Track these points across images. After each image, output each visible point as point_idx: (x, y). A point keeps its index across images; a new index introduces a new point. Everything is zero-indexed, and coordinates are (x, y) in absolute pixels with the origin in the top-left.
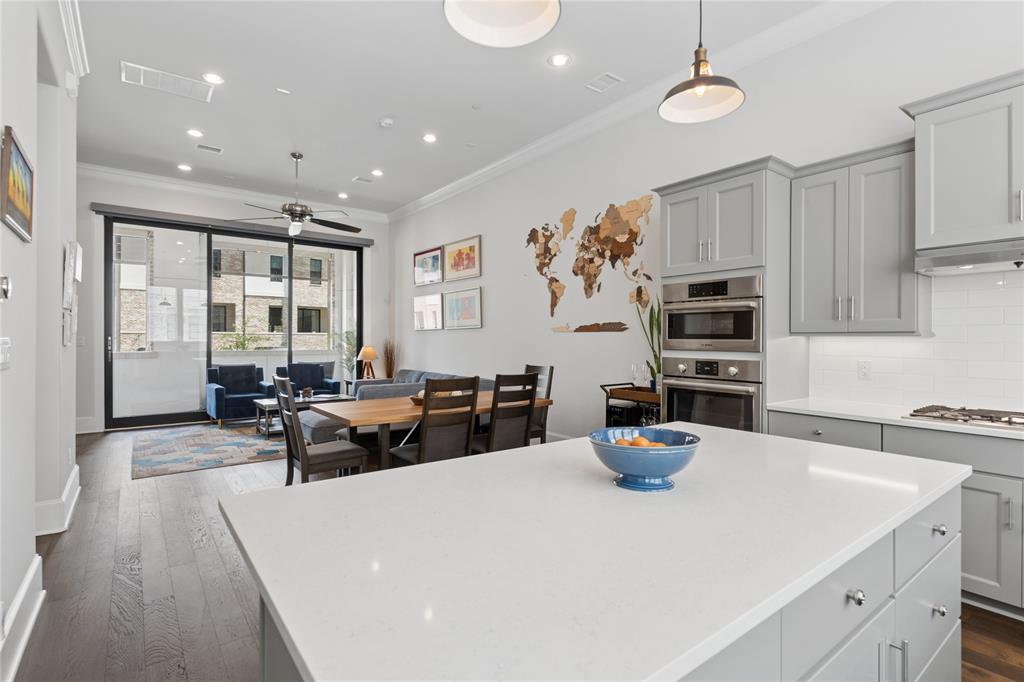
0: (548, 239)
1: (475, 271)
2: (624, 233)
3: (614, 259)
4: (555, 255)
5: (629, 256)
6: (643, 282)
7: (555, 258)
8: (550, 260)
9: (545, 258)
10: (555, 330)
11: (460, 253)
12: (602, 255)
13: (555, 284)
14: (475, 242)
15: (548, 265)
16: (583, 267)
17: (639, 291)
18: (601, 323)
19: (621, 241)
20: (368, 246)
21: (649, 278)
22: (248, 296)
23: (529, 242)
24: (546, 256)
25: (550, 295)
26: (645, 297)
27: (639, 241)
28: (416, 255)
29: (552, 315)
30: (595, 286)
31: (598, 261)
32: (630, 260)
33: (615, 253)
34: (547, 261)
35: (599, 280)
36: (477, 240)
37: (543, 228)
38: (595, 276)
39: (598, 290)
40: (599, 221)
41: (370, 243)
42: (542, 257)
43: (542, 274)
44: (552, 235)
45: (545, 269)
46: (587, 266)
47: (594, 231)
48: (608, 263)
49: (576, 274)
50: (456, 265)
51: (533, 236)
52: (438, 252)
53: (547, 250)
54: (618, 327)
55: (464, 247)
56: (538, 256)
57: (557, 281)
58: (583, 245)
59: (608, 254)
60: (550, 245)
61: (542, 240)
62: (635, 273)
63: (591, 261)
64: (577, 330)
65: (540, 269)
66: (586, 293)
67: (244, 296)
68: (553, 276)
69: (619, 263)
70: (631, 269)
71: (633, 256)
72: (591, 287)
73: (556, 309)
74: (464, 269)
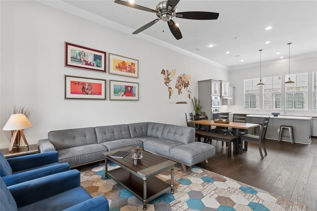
0: (169, 75)
1: (135, 75)
2: (187, 81)
3: (185, 86)
6: (190, 93)
8: (169, 81)
10: (170, 103)
12: (182, 85)
15: (168, 83)
16: (178, 86)
17: (189, 95)
18: (182, 102)
19: (186, 83)
23: (162, 73)
24: (167, 81)
25: (169, 93)
26: (190, 97)
27: (189, 84)
28: (67, 44)
35: (182, 91)
37: (167, 71)
40: (182, 76)
43: (166, 85)
47: (181, 78)
48: (183, 87)
49: (176, 88)
52: (102, 55)
53: (168, 78)
54: (185, 103)
55: (127, 61)
56: (165, 79)
57: (171, 88)
58: (178, 81)
59: (184, 85)
61: (166, 74)
62: (188, 91)
63: (180, 86)
64: (176, 103)
65: (166, 83)
66: (179, 94)
69: (186, 88)
72: (180, 92)
73: (171, 97)
74: (126, 72)
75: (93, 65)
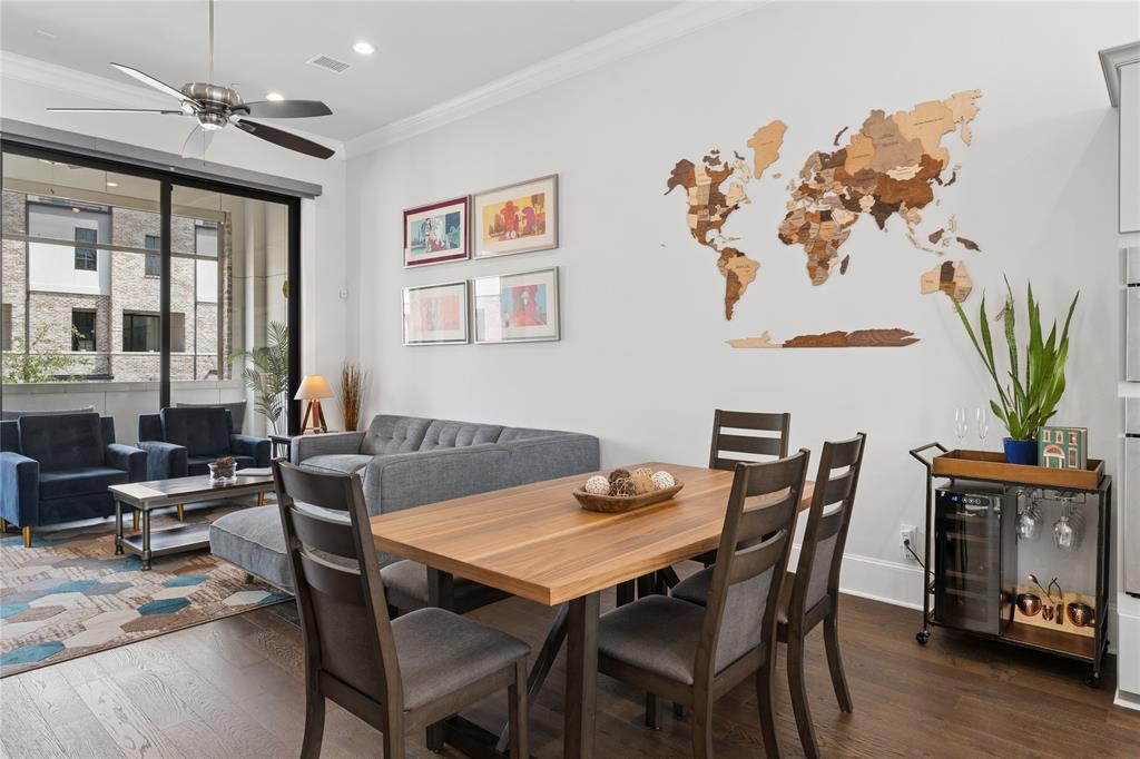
0: (718, 178)
1: (547, 238)
2: (908, 163)
3: (882, 212)
4: (736, 207)
5: (921, 205)
6: (957, 253)
7: (734, 211)
8: (724, 216)
9: (712, 213)
10: (734, 344)
11: (510, 208)
12: (853, 205)
13: (734, 262)
14: (546, 188)
15: (717, 225)
16: (806, 228)
17: (947, 271)
18: (850, 331)
19: (899, 178)
20: (311, 196)
21: (972, 246)
22: (35, 292)
23: (672, 184)
24: (713, 209)
25: (723, 281)
26: (959, 282)
27: (945, 176)
28: (407, 213)
29: (729, 315)
30: (835, 264)
31: (841, 215)
32: (920, 212)
33: (886, 199)
34: (716, 218)
35: (842, 252)
36: (550, 183)
37: (706, 159)
38: (836, 244)
39: (843, 270)
40: (844, 142)
41: (314, 192)
42: (706, 212)
43: (703, 242)
44: (728, 171)
45: (711, 234)
46: (813, 225)
47: (835, 161)
48: (866, 220)
49: (786, 240)
50: (499, 230)
51: (682, 174)
52: (460, 208)
53: (716, 199)
54: (893, 338)
55: (521, 197)
56: (693, 210)
57: (740, 255)
58: (804, 188)
59: (867, 202)
60: (723, 188)
61: (703, 180)
62: (935, 237)
63: (826, 216)
64: (788, 344)
65: (700, 232)
66: (812, 276)
67: (28, 293)
68: (731, 245)
69: (895, 220)
70: (923, 231)
71: (930, 207)
72: (824, 264)
73: (737, 306)
74: (518, 236)
75: (444, 248)
